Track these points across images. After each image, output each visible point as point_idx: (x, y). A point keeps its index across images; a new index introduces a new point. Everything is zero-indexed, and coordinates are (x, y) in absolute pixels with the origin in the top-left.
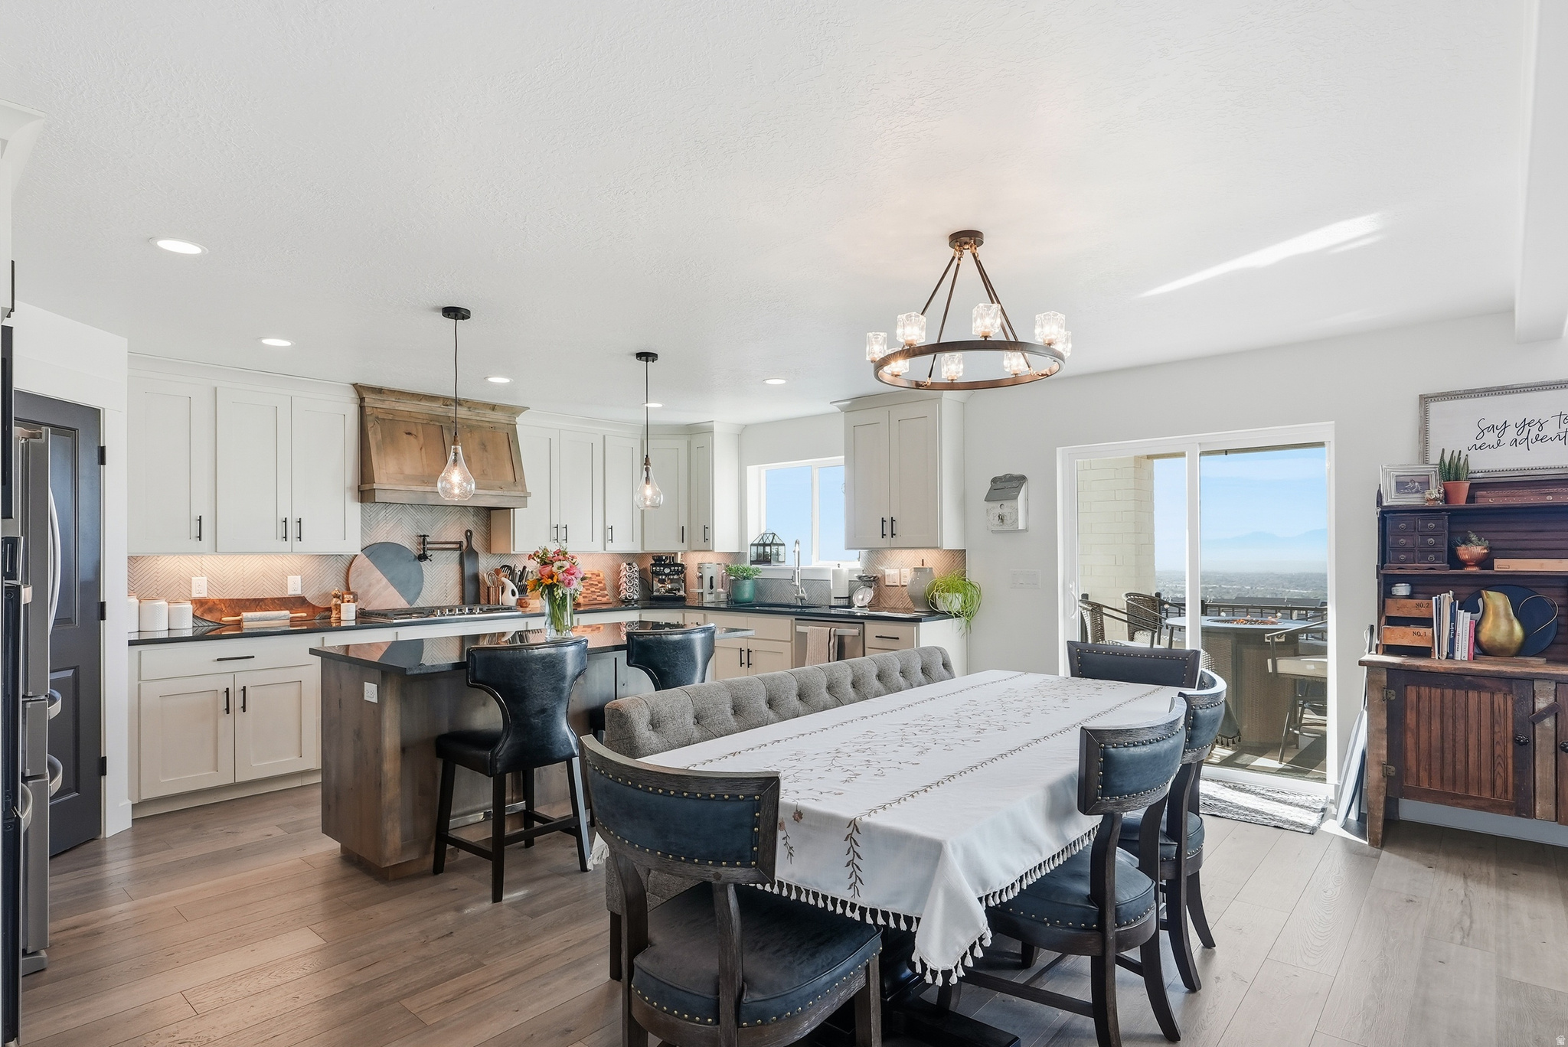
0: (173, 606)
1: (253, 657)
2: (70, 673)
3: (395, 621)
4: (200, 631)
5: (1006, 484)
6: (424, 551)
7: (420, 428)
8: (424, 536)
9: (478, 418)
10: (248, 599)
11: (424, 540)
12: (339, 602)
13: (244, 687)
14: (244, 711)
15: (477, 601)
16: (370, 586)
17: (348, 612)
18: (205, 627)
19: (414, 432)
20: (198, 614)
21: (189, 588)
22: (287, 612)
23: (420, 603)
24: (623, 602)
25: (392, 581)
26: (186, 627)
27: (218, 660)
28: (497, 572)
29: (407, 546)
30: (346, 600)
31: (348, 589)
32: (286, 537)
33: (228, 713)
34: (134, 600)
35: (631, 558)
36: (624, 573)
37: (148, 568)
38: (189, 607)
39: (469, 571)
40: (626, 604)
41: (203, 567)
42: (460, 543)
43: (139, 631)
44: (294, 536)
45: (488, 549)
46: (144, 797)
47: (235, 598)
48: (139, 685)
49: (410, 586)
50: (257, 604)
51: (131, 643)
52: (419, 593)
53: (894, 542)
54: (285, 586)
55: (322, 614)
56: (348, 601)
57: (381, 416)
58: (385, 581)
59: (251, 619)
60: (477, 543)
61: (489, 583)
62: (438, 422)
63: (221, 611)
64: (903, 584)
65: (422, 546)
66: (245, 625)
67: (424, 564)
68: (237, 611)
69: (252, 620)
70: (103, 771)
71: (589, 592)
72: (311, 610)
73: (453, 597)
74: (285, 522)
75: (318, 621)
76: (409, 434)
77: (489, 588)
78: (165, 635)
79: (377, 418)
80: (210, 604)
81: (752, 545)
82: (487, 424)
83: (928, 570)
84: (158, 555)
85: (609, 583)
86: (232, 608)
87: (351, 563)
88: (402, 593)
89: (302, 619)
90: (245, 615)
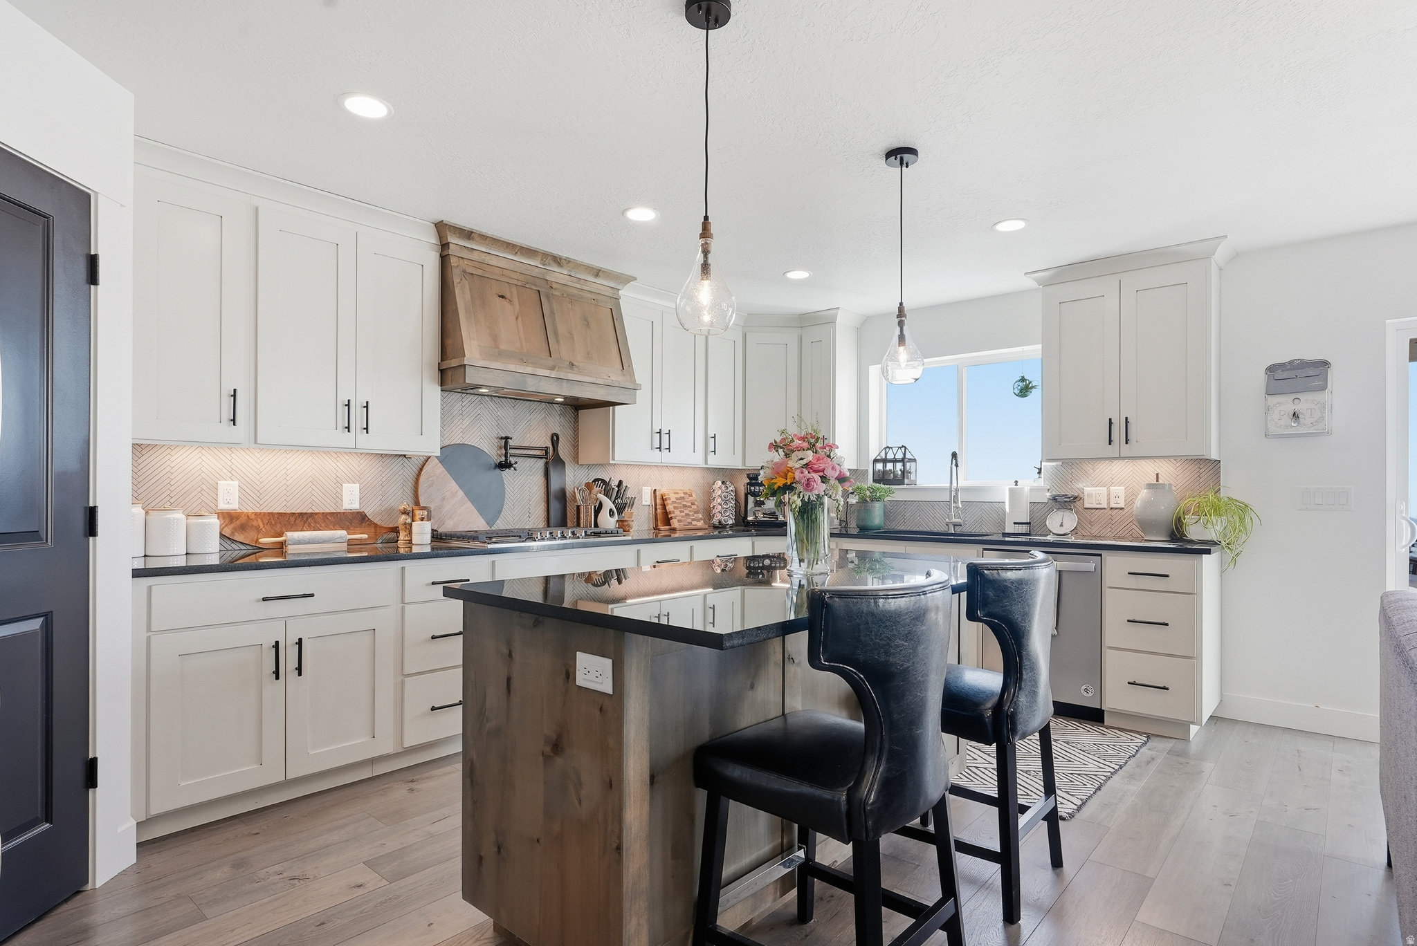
0: (193, 520)
1: (312, 595)
2: (36, 624)
3: (490, 546)
4: (229, 556)
5: (1298, 373)
6: (506, 456)
7: (514, 290)
8: (507, 438)
9: (579, 286)
10: (294, 513)
11: (506, 443)
12: (409, 520)
13: (300, 640)
14: (300, 674)
15: (563, 523)
16: (443, 499)
17: (422, 534)
18: (237, 551)
19: (508, 295)
20: (227, 532)
21: (214, 496)
22: (343, 533)
23: (500, 525)
24: (715, 527)
25: (470, 495)
26: (210, 550)
27: (265, 599)
28: (588, 485)
29: (486, 451)
30: (417, 517)
31: (417, 503)
32: (348, 428)
33: (277, 678)
34: (138, 511)
35: (726, 474)
36: (719, 493)
37: (158, 465)
38: (214, 522)
39: (555, 485)
40: (718, 530)
41: (233, 467)
42: (546, 449)
43: (145, 556)
44: (359, 426)
45: (576, 459)
46: (154, 811)
47: (276, 511)
48: (149, 639)
49: (489, 504)
50: (305, 520)
51: (137, 574)
52: (500, 512)
53: (1126, 450)
54: (338, 497)
55: (385, 536)
56: (422, 519)
57: (470, 270)
58: (461, 493)
59: (299, 540)
60: (564, 451)
61: (580, 502)
62: (535, 285)
63: (258, 529)
64: (1112, 505)
65: (504, 451)
66: (291, 549)
67: (507, 473)
68: (278, 529)
69: (299, 542)
70: (91, 780)
71: (684, 514)
72: (373, 530)
73: (536, 518)
74: (348, 405)
75: (380, 545)
76: (502, 297)
77: (578, 507)
78: (181, 562)
79: (464, 271)
80: (243, 519)
81: (876, 461)
82: (588, 295)
83: (1167, 488)
84: (171, 446)
85: (699, 505)
86: (271, 524)
87: (421, 469)
88: (482, 511)
89: (361, 543)
90: (291, 535)
